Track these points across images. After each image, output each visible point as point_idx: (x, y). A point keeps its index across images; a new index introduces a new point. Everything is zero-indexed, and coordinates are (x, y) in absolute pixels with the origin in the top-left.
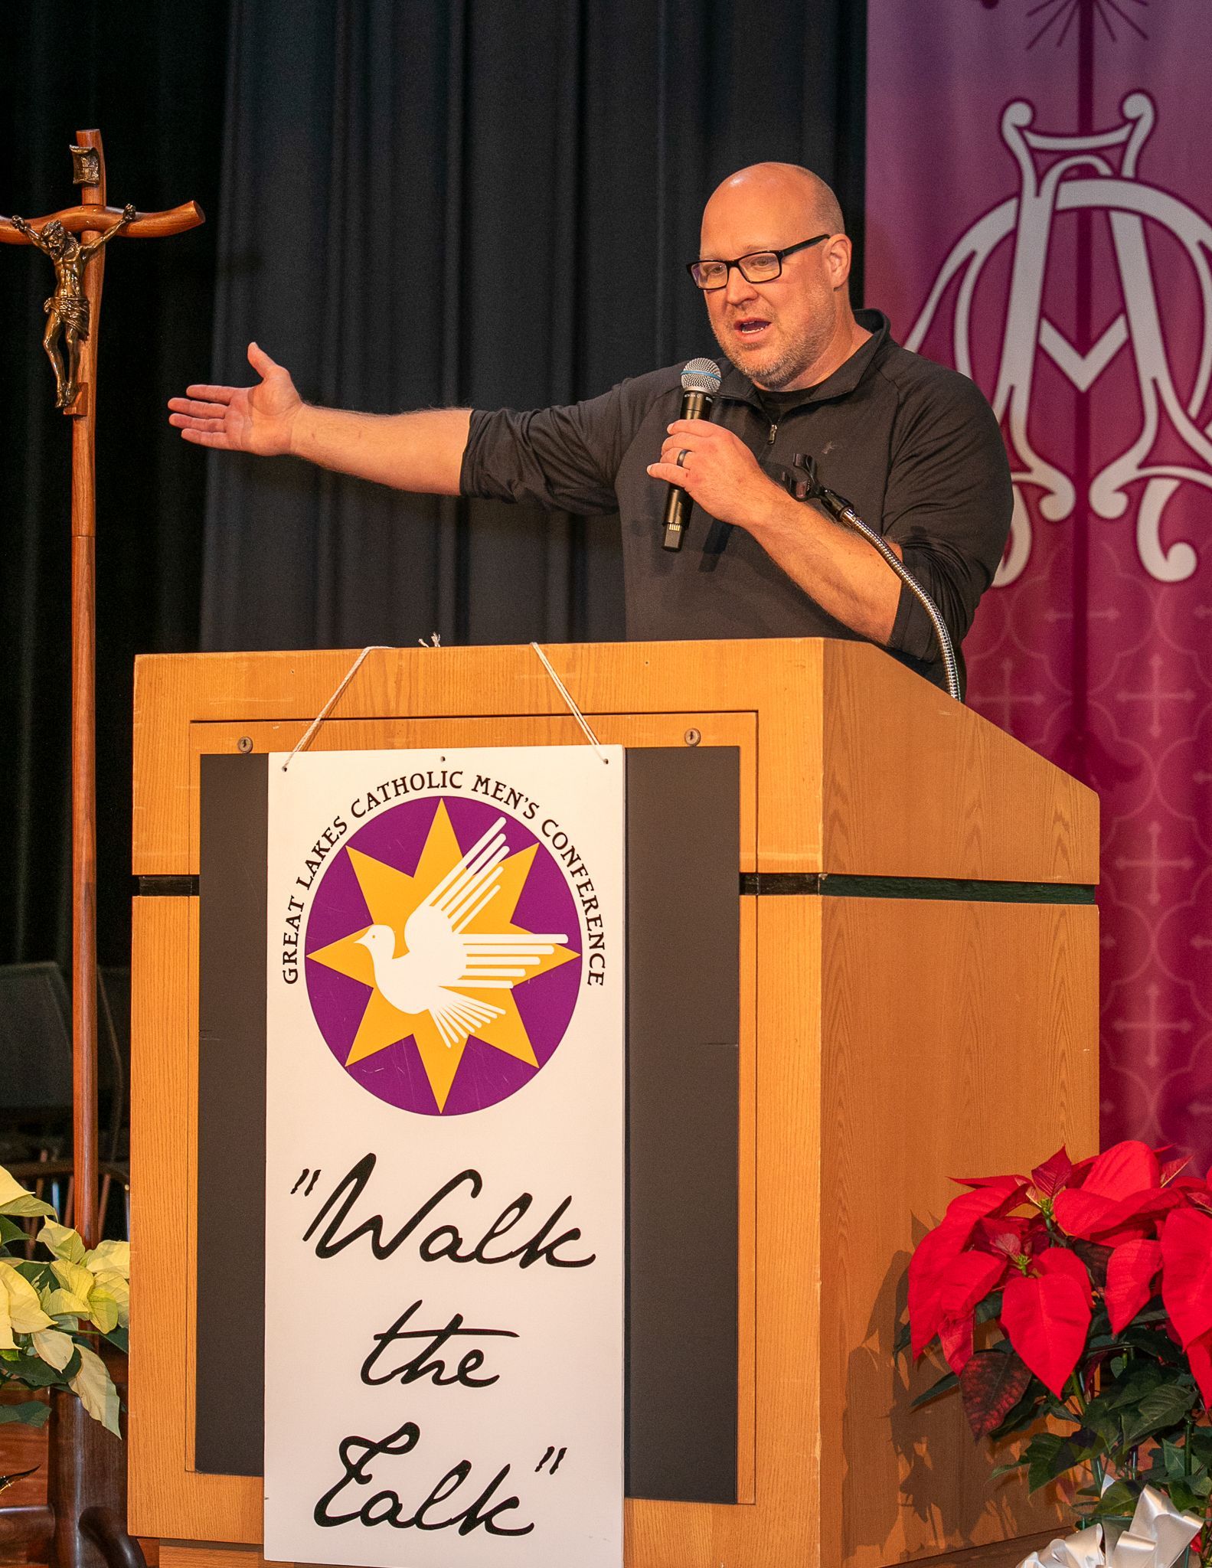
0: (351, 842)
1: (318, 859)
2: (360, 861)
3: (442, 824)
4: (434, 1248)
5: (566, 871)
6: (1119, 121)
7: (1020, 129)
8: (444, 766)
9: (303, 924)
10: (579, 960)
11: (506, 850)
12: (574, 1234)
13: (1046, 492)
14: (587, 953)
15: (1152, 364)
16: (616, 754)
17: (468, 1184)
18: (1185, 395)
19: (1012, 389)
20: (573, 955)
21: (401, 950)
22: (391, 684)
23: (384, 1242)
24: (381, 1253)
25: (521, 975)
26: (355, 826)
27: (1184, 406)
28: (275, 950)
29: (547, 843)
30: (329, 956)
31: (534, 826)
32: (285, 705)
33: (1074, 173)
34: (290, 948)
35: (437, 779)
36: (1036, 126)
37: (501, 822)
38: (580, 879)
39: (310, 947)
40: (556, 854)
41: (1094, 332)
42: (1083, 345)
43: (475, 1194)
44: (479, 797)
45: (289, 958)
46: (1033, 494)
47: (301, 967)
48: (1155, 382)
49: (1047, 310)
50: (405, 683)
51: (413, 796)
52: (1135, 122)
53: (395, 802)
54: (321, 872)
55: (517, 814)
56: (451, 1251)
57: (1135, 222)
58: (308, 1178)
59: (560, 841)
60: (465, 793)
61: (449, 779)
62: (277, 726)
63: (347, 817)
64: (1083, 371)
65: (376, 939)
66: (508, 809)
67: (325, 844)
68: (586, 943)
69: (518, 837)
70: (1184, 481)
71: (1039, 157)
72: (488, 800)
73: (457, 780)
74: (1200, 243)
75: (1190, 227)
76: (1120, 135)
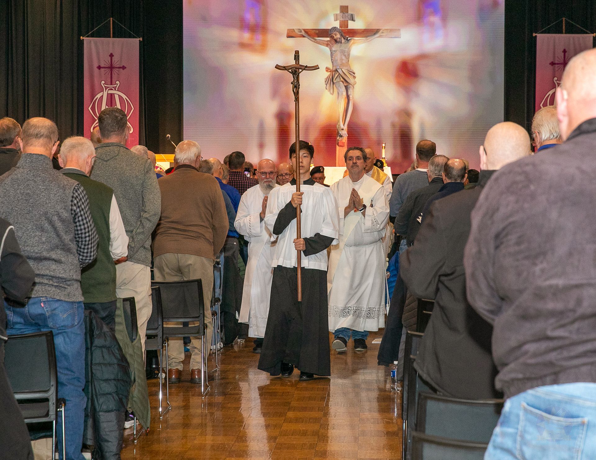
6: (115, 84)
7: (103, 84)
74: (126, 99)
75: (124, 96)
76: (116, 86)
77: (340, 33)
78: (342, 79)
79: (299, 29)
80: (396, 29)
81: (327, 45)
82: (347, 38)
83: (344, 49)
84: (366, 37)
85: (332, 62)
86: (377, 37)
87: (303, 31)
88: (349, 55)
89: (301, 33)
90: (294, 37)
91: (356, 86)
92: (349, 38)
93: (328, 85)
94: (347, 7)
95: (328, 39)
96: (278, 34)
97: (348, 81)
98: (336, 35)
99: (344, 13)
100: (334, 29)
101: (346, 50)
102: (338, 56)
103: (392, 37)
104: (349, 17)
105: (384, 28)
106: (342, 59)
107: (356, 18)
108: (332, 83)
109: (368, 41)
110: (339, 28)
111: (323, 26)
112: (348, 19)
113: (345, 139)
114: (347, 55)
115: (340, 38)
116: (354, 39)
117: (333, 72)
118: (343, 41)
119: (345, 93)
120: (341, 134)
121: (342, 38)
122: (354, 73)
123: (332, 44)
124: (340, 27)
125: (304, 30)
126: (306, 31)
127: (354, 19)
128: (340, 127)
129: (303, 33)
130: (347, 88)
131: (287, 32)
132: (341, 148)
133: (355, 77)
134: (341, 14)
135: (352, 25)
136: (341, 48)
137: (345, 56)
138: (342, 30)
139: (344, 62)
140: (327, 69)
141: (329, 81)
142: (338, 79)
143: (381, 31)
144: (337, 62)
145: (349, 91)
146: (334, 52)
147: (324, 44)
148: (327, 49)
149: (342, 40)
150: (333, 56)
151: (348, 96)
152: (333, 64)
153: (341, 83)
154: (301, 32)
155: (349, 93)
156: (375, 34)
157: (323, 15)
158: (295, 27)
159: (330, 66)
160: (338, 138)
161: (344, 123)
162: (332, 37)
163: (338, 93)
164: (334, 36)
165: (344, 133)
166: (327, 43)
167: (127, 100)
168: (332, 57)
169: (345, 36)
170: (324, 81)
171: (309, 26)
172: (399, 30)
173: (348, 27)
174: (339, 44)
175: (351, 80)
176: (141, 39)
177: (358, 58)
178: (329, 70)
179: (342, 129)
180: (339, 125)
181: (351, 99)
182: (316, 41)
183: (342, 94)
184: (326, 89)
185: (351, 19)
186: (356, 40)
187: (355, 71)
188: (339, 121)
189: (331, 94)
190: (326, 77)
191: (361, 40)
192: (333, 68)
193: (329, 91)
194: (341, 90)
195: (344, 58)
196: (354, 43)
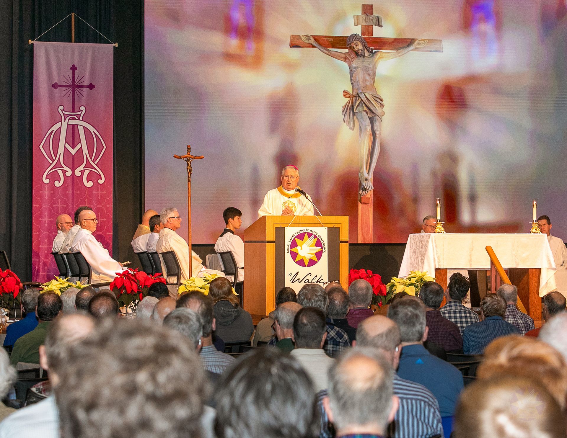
0: (295, 237)
1: (291, 239)
2: (296, 239)
3: (306, 235)
4: (306, 282)
5: (321, 240)
6: (79, 110)
7: (62, 110)
8: (306, 229)
9: (290, 246)
10: (323, 250)
11: (314, 238)
12: (322, 279)
13: (67, 171)
14: (323, 249)
15: (85, 151)
16: (327, 228)
17: (310, 274)
18: (91, 156)
19: (60, 154)
20: (322, 249)
21: (301, 249)
22: (299, 220)
23: (300, 281)
24: (299, 282)
25: (316, 252)
26: (296, 235)
27: (91, 159)
28: (286, 249)
29: (319, 237)
30: (293, 250)
31: (317, 236)
32: (286, 222)
33: (71, 118)
34: (288, 249)
35: (306, 230)
36: (64, 110)
37: (313, 235)
38: (323, 241)
39: (290, 249)
40: (320, 239)
41: (75, 146)
42: (73, 148)
43: (311, 275)
44: (311, 232)
45: (288, 250)
46: (64, 172)
47: (289, 251)
48: (86, 154)
49: (67, 141)
50: (300, 219)
51: (303, 232)
52: (82, 111)
53: (301, 233)
54: (292, 240)
55: (315, 234)
56: (308, 282)
57: (83, 127)
58: (290, 274)
59: (320, 237)
60: (309, 232)
61: (307, 230)
62: (285, 224)
63: (295, 234)
64: (73, 152)
65: (298, 248)
66: (314, 234)
67: (292, 237)
68: (323, 248)
69: (315, 237)
70: (91, 171)
71: (65, 115)
72: (312, 233)
73: (308, 230)
74: (94, 132)
75: (92, 129)
76: (80, 113)
77: (362, 42)
78: (365, 108)
79: (306, 36)
80: (437, 40)
81: (345, 59)
82: (372, 50)
83: (368, 65)
84: (397, 49)
85: (352, 83)
86: (412, 50)
87: (312, 38)
88: (374, 74)
89: (309, 42)
90: (299, 47)
91: (383, 118)
92: (374, 51)
93: (346, 116)
94: (372, 6)
95: (347, 51)
96: (278, 42)
97: (374, 111)
98: (356, 46)
99: (367, 15)
100: (355, 36)
101: (371, 66)
102: (360, 75)
103: (431, 51)
104: (374, 20)
105: (420, 38)
106: (365, 80)
107: (383, 22)
108: (352, 113)
109: (399, 55)
110: (360, 35)
111: (340, 32)
112: (373, 24)
113: (370, 194)
114: (371, 74)
115: (363, 49)
116: (381, 52)
117: (353, 97)
118: (367, 54)
119: (369, 128)
120: (364, 187)
121: (366, 50)
122: (382, 101)
123: (352, 58)
124: (362, 35)
125: (314, 37)
126: (316, 38)
127: (380, 23)
128: (364, 176)
129: (312, 41)
130: (372, 120)
131: (291, 39)
132: (364, 205)
133: (382, 106)
134: (364, 16)
135: (378, 32)
136: (363, 65)
137: (369, 75)
138: (365, 39)
139: (368, 83)
140: (346, 93)
141: (348, 111)
142: (360, 108)
143: (417, 42)
144: (358, 84)
145: (375, 124)
146: (354, 70)
147: (340, 57)
148: (345, 65)
149: (365, 53)
150: (354, 76)
151: (374, 133)
152: (353, 87)
153: (364, 113)
154: (309, 40)
155: (375, 128)
156: (408, 46)
157: (340, 17)
158: (301, 33)
159: (350, 90)
160: (360, 192)
161: (369, 171)
162: (351, 48)
163: (360, 127)
164: (354, 46)
165: (369, 184)
166: (344, 56)
167: (95, 134)
168: (351, 76)
169: (370, 48)
170: (341, 111)
171: (321, 32)
172: (441, 41)
173: (373, 36)
174: (361, 59)
175: (378, 110)
176: (116, 45)
177: (387, 79)
178: (348, 95)
179: (367, 180)
180: (362, 173)
181: (377, 136)
182: (329, 54)
183: (366, 129)
184: (344, 121)
185: (377, 23)
186: (383, 52)
187: (382, 97)
188: (361, 168)
189: (351, 128)
190: (344, 104)
191: (389, 54)
192: (353, 92)
193: (349, 124)
194: (363, 123)
195: (367, 78)
196: (380, 58)
